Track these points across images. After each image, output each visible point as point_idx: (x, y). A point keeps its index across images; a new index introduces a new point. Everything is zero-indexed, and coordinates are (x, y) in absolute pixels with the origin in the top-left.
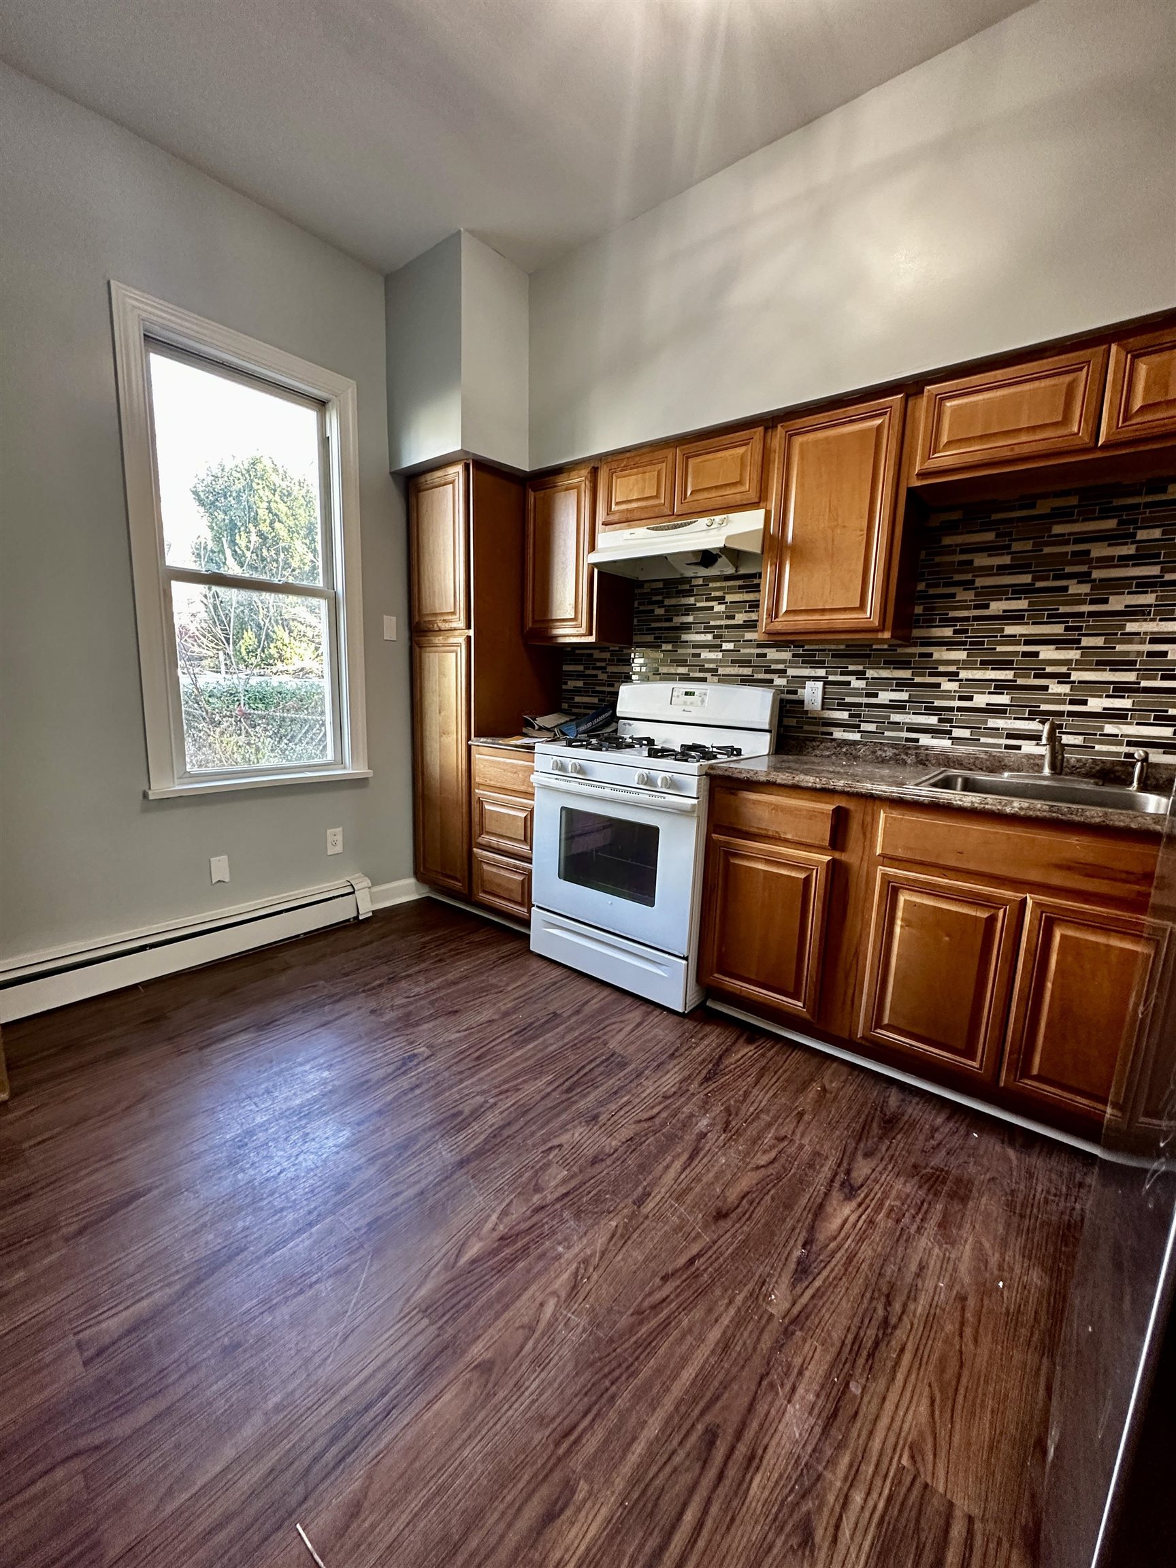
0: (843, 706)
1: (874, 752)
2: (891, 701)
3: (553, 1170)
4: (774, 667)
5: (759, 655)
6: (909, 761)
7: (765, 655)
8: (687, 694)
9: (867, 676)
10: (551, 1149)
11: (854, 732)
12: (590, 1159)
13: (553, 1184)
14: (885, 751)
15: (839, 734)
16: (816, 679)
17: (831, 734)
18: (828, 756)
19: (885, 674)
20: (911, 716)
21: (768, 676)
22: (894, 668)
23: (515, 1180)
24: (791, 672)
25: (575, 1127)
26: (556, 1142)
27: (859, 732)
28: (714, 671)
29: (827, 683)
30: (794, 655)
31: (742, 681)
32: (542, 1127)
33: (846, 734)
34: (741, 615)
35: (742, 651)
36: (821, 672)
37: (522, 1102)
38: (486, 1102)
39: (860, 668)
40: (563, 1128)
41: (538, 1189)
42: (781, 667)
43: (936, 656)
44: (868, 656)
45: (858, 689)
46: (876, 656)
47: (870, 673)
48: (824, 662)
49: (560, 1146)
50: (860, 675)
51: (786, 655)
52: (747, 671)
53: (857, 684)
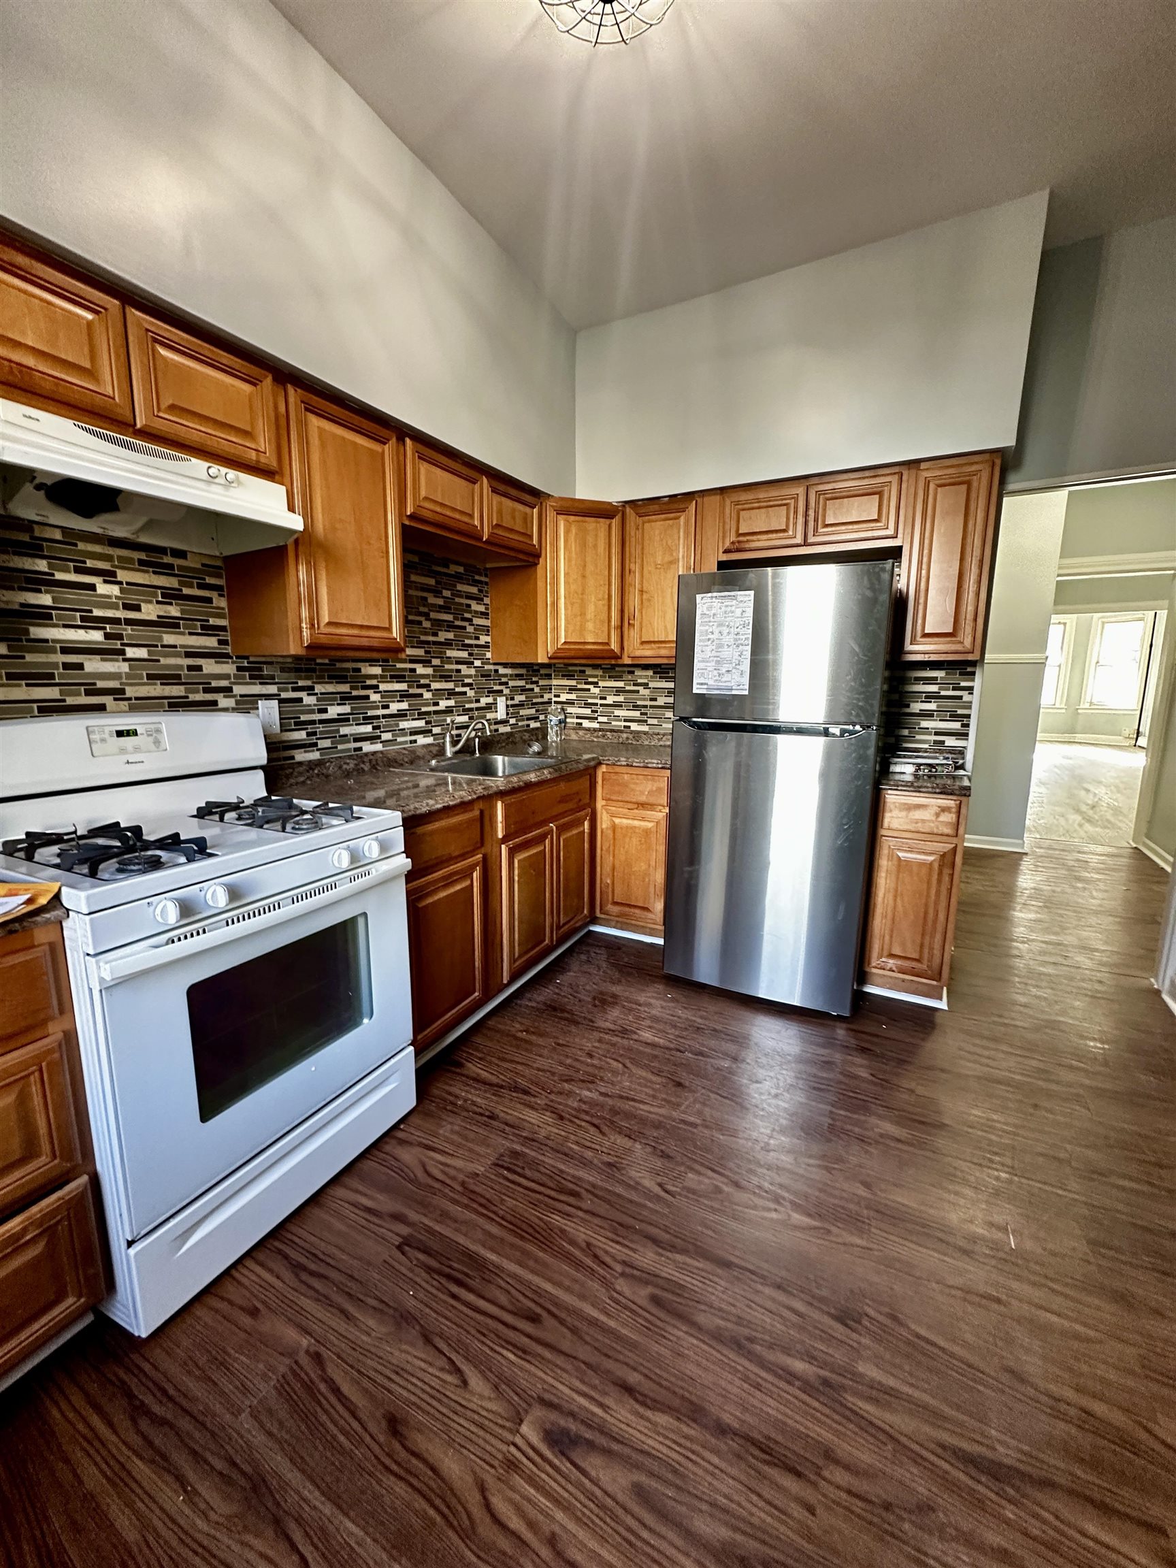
0: (300, 725)
1: (340, 767)
2: (339, 715)
3: (688, 1184)
4: (214, 684)
5: (190, 668)
6: (366, 769)
7: (199, 668)
8: (120, 734)
9: (316, 691)
10: (667, 1191)
11: (313, 751)
12: (665, 1161)
13: (706, 1181)
14: (348, 764)
15: (301, 756)
16: (268, 697)
17: (293, 758)
18: (304, 782)
19: (330, 688)
20: (355, 727)
21: (209, 697)
22: (337, 683)
23: (718, 1210)
24: (238, 690)
25: (631, 1178)
26: (657, 1190)
27: (318, 750)
28: (118, 693)
29: (281, 701)
30: (239, 669)
31: (171, 704)
32: (645, 1206)
33: (307, 754)
34: (150, 606)
35: (163, 661)
36: (272, 689)
37: (609, 1234)
38: (623, 1274)
39: (309, 683)
40: (635, 1187)
41: (718, 1190)
42: (224, 683)
43: (364, 671)
44: (314, 670)
45: (310, 705)
46: (321, 670)
47: (319, 689)
48: (273, 677)
49: (660, 1185)
50: (310, 690)
51: (229, 668)
52: (177, 691)
53: (309, 700)
